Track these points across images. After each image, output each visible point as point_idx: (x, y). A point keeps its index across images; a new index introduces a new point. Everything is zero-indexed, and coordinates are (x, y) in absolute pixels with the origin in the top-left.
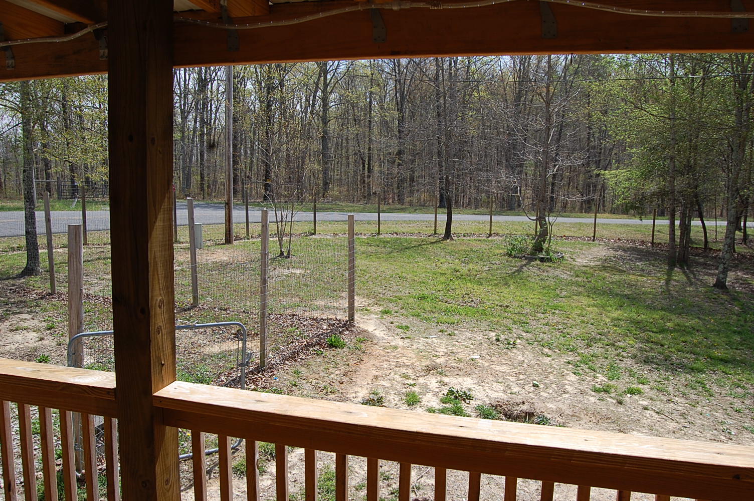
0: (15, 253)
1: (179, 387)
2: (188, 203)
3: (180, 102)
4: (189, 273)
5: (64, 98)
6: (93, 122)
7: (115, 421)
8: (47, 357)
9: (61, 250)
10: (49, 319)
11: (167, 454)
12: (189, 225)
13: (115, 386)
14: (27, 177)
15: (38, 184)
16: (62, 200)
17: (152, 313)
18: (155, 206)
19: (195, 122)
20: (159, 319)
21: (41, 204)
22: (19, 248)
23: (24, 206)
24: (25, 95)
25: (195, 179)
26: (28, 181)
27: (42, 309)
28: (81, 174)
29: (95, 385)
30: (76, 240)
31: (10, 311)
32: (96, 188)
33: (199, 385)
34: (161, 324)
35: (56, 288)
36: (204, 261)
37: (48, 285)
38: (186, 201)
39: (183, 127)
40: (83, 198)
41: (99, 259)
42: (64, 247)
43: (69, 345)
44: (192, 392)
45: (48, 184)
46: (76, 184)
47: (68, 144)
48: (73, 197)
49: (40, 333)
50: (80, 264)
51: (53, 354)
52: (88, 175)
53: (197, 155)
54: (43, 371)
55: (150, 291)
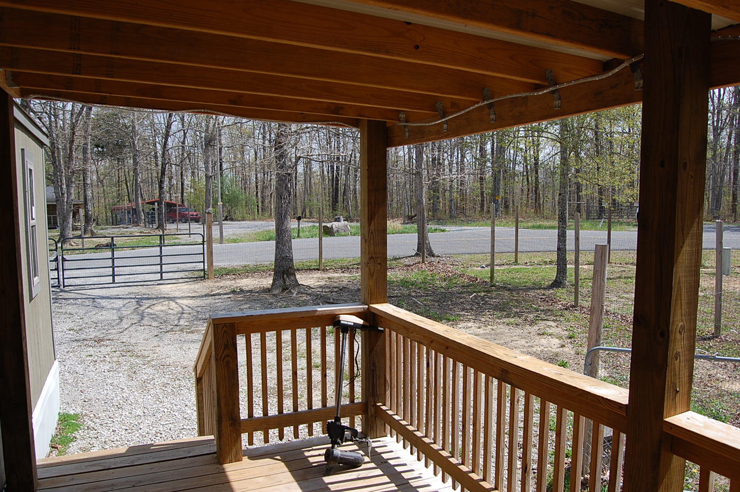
0: (547, 266)
1: (692, 418)
2: (717, 225)
3: (713, 119)
4: (713, 300)
5: (596, 126)
6: (622, 146)
7: (623, 437)
8: (566, 363)
9: (586, 267)
10: (571, 329)
11: (671, 484)
12: (716, 249)
13: (627, 403)
14: (562, 199)
15: (570, 205)
16: (590, 220)
17: (672, 338)
18: (683, 230)
19: (730, 139)
20: (678, 345)
21: (572, 223)
22: (551, 262)
23: (557, 225)
24: (564, 127)
25: (727, 199)
26: (562, 203)
27: (565, 319)
28: (608, 196)
29: (609, 398)
30: (602, 258)
31: (539, 317)
32: (622, 209)
33: (714, 421)
34: (680, 350)
35: (579, 301)
36: (731, 289)
37: (572, 298)
38: (715, 224)
39: (715, 146)
40: (610, 219)
41: (620, 277)
42: (589, 264)
43: (587, 357)
44: (706, 427)
45: (579, 205)
46: (603, 205)
47: (598, 168)
48: (600, 217)
49: (562, 340)
50: (604, 281)
51: (571, 361)
52: (616, 197)
53: (730, 173)
54: (564, 375)
55: (672, 315)
